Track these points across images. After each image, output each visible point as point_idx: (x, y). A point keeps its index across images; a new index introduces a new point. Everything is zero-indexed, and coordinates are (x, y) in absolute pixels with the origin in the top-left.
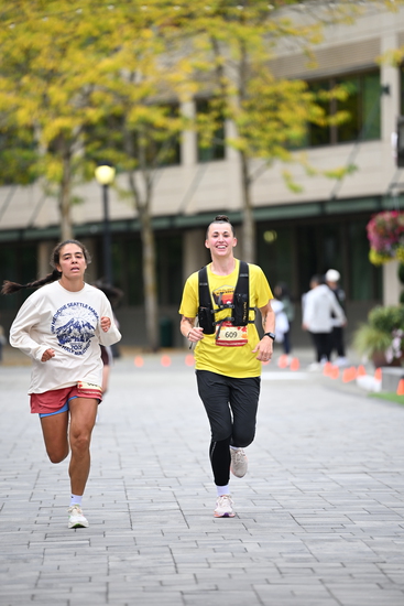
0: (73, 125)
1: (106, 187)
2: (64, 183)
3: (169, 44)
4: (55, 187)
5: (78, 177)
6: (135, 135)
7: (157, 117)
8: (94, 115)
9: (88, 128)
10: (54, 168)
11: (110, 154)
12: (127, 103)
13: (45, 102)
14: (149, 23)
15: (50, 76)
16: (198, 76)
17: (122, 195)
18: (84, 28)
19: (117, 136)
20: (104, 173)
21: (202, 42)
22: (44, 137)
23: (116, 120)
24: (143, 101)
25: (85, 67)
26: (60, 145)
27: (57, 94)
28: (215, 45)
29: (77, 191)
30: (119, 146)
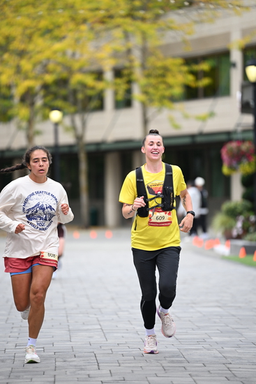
0: (36, 84)
1: (56, 124)
2: (30, 122)
3: (97, 35)
4: (24, 124)
5: (39, 117)
6: (75, 92)
7: (89, 80)
8: (49, 78)
9: (45, 87)
10: (24, 112)
11: (59, 103)
12: (70, 71)
13: (18, 70)
14: (84, 21)
15: (22, 54)
16: (115, 55)
17: (67, 130)
18: (43, 24)
19: (63, 92)
20: (55, 115)
21: (118, 33)
22: (18, 92)
23: (63, 82)
24: (81, 70)
25: (44, 49)
26: (28, 97)
27: (26, 65)
28: (127, 35)
29: (38, 126)
30: (65, 98)
